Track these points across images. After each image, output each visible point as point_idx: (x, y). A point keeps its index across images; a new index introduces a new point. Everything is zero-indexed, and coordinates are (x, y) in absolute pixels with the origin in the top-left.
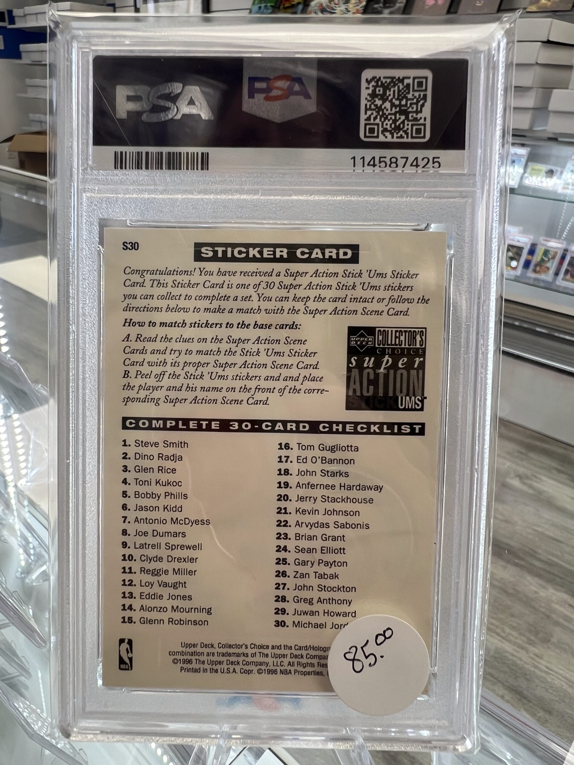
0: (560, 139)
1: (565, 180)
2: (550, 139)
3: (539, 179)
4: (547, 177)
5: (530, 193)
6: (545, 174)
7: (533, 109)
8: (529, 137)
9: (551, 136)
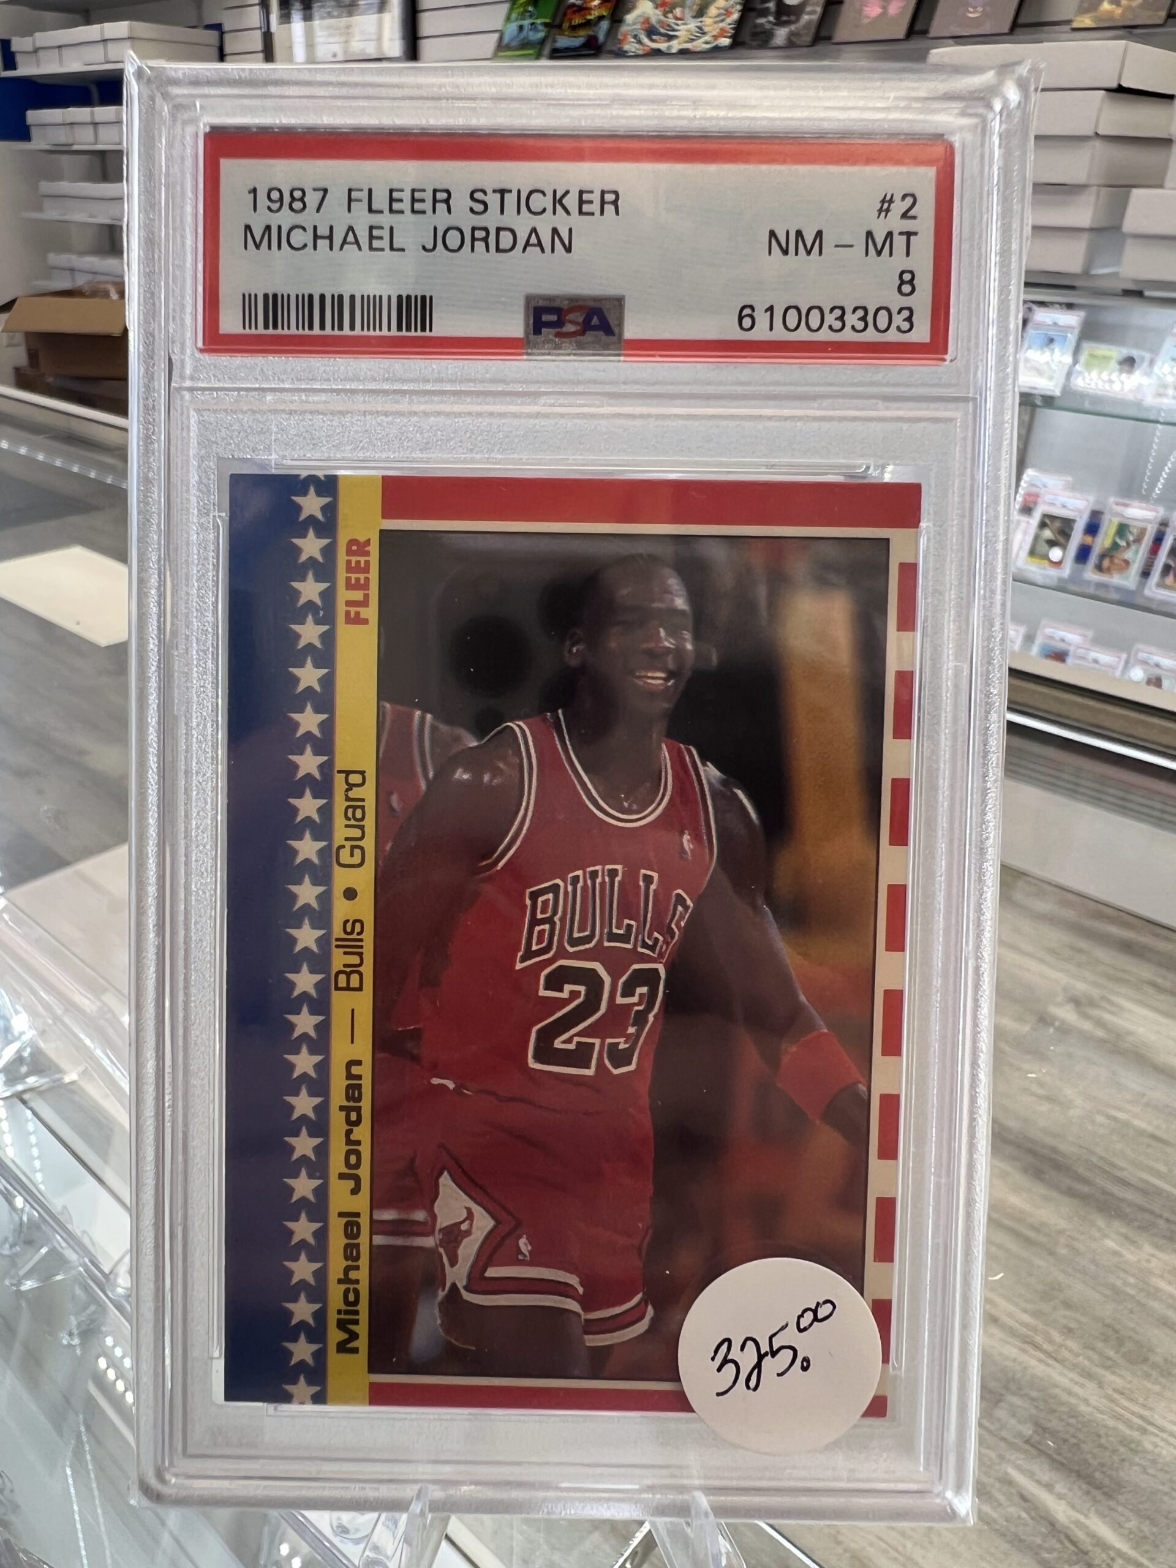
0: (1147, 293)
1: (1159, 378)
2: (1128, 293)
3: (1105, 375)
4: (1121, 371)
5: (1087, 406)
6: (1117, 367)
7: (1091, 230)
8: (1083, 289)
9: (1130, 286)
